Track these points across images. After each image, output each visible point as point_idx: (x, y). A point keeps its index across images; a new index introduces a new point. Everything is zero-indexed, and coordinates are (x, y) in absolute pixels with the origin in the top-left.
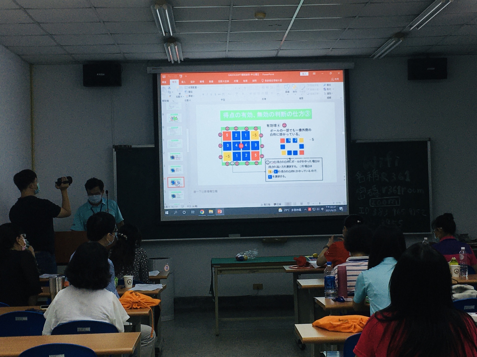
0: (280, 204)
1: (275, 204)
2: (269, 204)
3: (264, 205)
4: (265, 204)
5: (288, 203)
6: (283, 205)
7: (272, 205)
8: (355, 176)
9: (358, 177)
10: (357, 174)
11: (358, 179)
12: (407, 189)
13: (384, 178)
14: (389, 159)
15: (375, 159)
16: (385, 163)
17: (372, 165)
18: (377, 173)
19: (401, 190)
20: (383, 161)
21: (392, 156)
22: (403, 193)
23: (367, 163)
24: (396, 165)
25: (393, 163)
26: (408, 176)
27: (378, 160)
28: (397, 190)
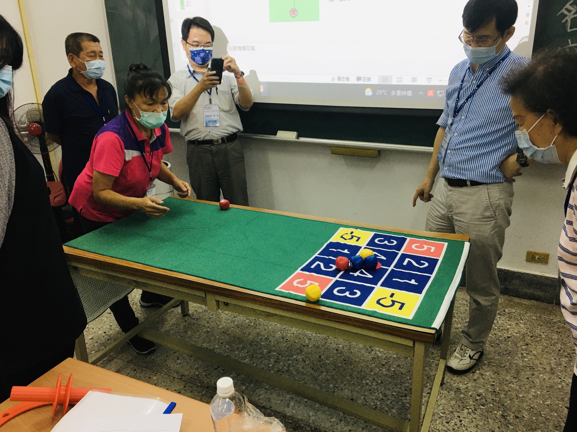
0: (369, 79)
1: (359, 79)
2: (348, 79)
3: (336, 79)
4: (339, 79)
5: (385, 78)
6: (375, 81)
7: (353, 81)
8: (561, 12)
9: (566, 16)
10: (567, 9)
11: (567, 21)
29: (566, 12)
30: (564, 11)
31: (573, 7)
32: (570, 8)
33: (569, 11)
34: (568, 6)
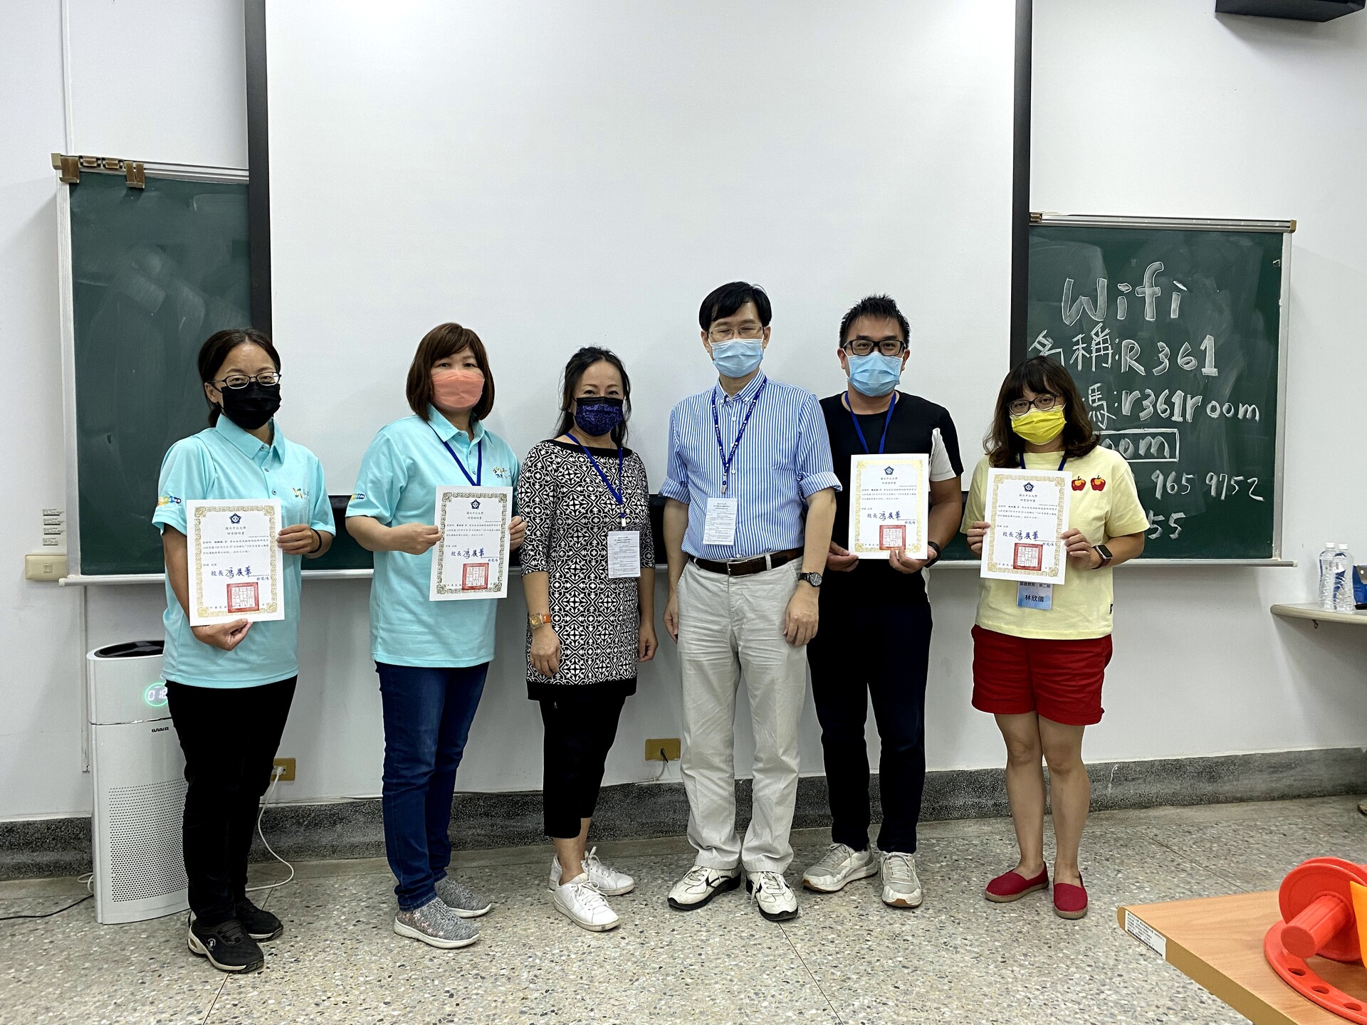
8: (1033, 347)
10: (1039, 343)
12: (1205, 402)
13: (1129, 361)
14: (1149, 291)
15: (1103, 287)
16: (1136, 304)
17: (1091, 310)
18: (1105, 341)
19: (1183, 405)
20: (1130, 296)
21: (1163, 280)
22: (1189, 417)
23: (1074, 300)
24: (1174, 315)
25: (1162, 305)
26: (1210, 358)
27: (1113, 294)
28: (1172, 406)
29: (1040, 347)
30: (1036, 344)
31: (1047, 340)
32: (1046, 342)
33: (1044, 346)
34: (1040, 338)
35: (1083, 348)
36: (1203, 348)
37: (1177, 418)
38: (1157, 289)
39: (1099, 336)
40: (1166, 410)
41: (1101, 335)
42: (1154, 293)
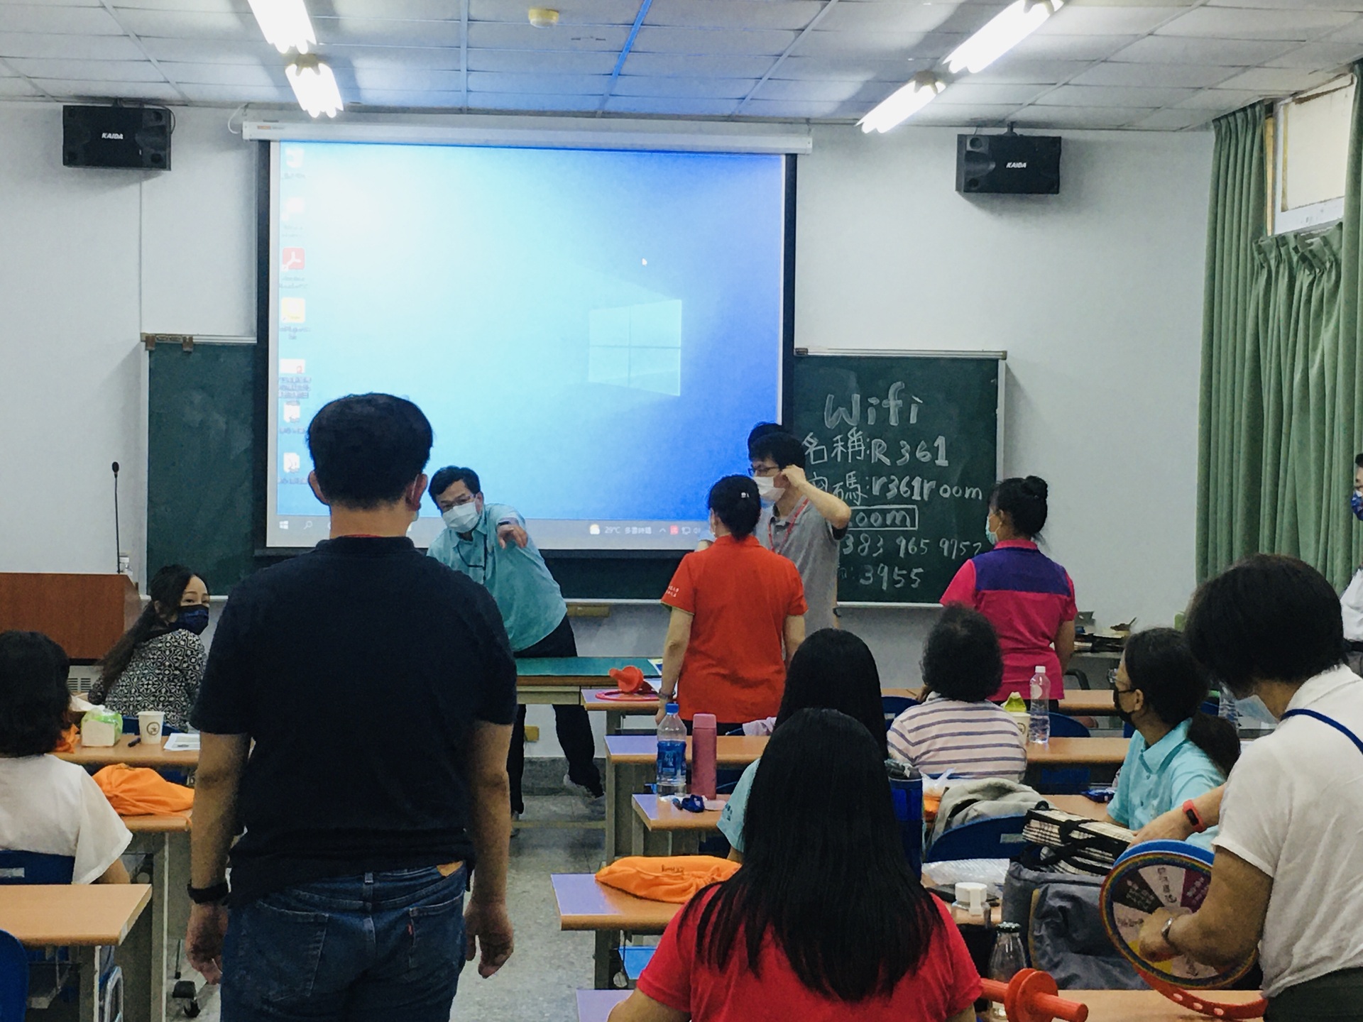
9: (808, 448)
11: (809, 454)
12: (938, 487)
13: (878, 455)
14: (893, 404)
15: (856, 401)
16: (883, 413)
17: (847, 417)
18: (859, 440)
19: (921, 488)
20: (878, 408)
21: (903, 394)
22: (926, 497)
23: (834, 410)
24: (913, 420)
25: (904, 413)
26: (942, 452)
27: (865, 405)
28: (912, 488)
29: (808, 445)
32: (812, 441)
33: (811, 443)
34: (808, 438)
35: (842, 446)
36: (936, 445)
37: (916, 497)
38: (900, 402)
39: (854, 437)
40: (907, 491)
41: (855, 436)
42: (897, 405)
